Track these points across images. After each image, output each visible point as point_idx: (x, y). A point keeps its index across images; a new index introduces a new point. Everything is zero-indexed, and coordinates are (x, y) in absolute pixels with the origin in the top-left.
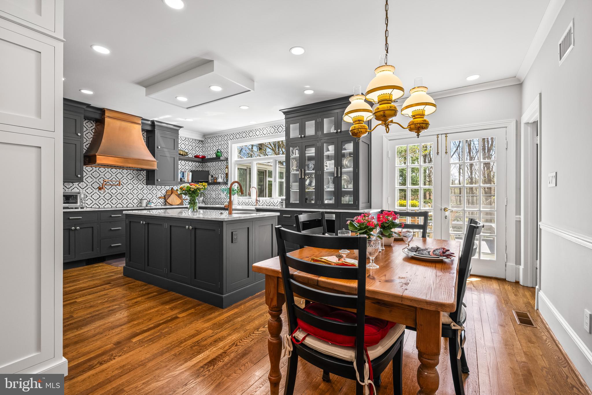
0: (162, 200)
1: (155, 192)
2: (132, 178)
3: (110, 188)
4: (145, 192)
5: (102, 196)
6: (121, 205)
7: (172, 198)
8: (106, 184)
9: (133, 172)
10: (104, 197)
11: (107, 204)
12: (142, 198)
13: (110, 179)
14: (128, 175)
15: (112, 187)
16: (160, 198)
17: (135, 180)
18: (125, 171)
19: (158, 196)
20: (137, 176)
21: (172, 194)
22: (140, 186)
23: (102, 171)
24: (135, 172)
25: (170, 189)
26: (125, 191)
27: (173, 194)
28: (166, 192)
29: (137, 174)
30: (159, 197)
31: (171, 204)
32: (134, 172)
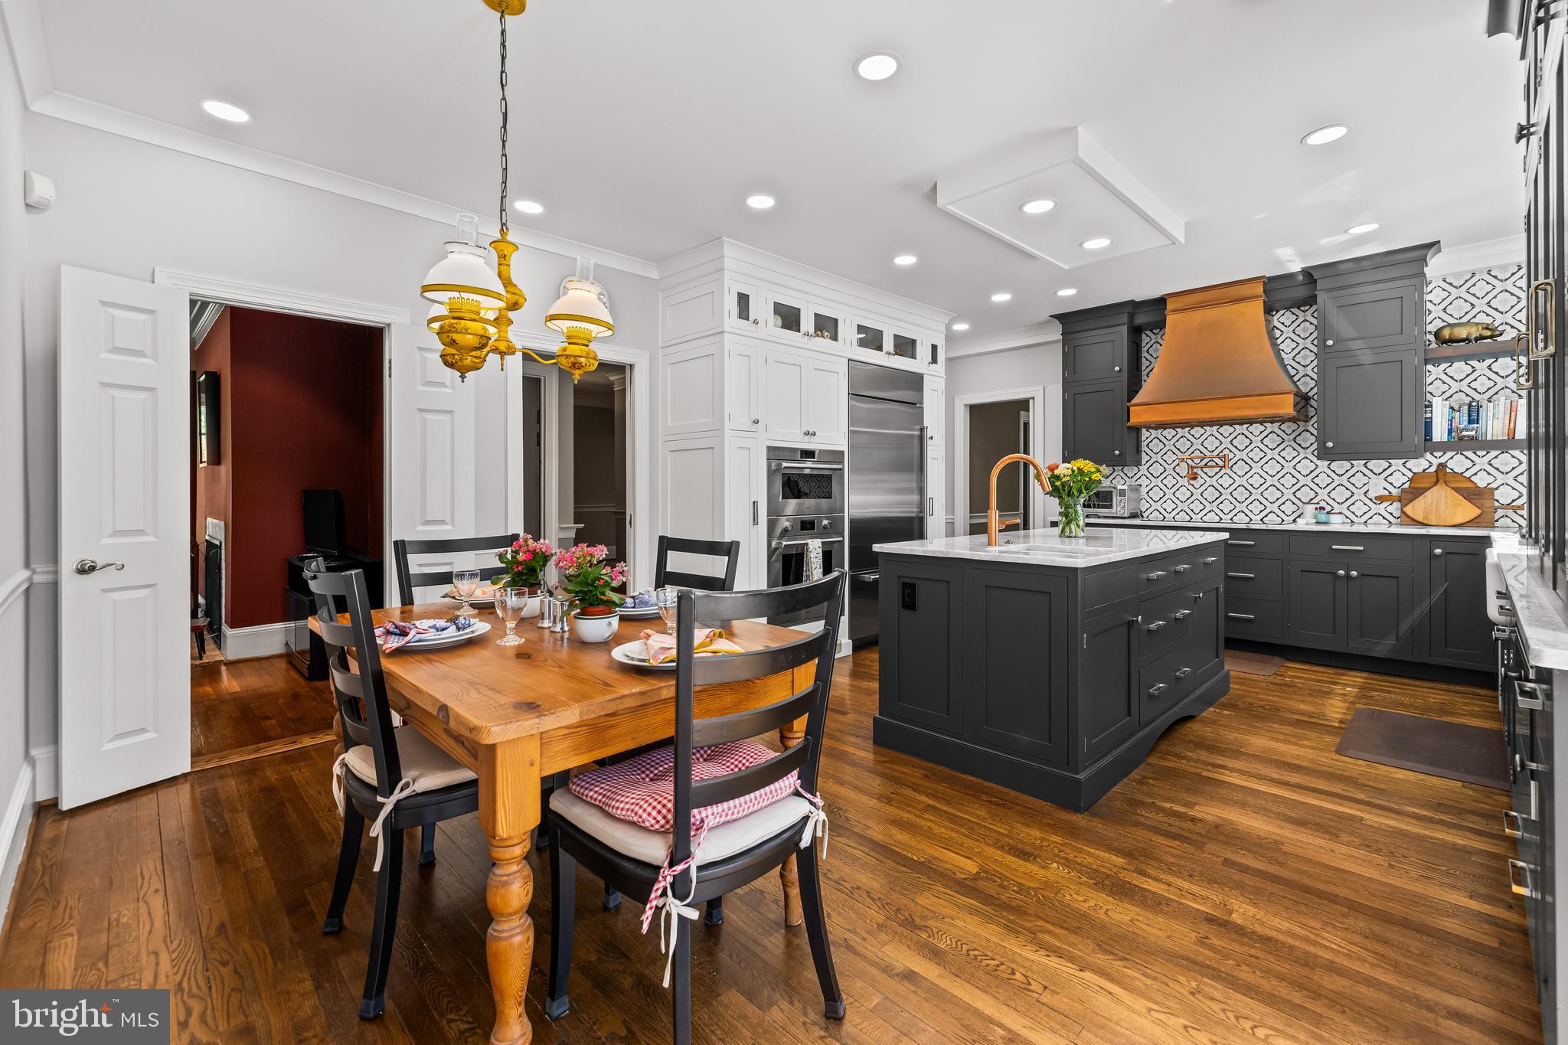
0: (1396, 508)
1: (1359, 480)
2: (1278, 445)
3: (1216, 473)
4: (1323, 480)
5: (1197, 493)
6: (1246, 515)
7: (1430, 501)
8: (1206, 465)
9: (1281, 427)
10: (1202, 495)
11: (1210, 512)
12: (1311, 500)
13: (1215, 453)
14: (1267, 436)
15: (1220, 470)
16: (1381, 499)
17: (1289, 449)
18: (1257, 428)
19: (1371, 495)
20: (1295, 438)
21: (1435, 489)
22: (1306, 466)
23: (1197, 436)
24: (1289, 427)
25: (1433, 469)
26: (1256, 481)
27: (1439, 484)
28: (1411, 480)
29: (1294, 431)
30: (1376, 498)
31: (1421, 520)
32: (1283, 427)
